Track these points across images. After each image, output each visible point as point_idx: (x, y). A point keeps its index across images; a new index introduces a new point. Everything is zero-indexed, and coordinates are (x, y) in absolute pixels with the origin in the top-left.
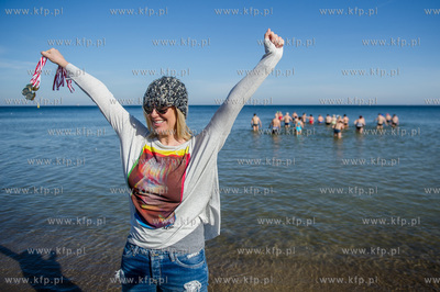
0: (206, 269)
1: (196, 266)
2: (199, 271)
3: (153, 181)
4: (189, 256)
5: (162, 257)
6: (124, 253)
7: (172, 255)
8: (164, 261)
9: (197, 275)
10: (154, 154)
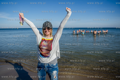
0: (58, 68)
1: (56, 67)
2: (56, 68)
3: (45, 46)
4: (54, 65)
5: (47, 65)
6: (38, 64)
7: (50, 65)
8: (48, 66)
9: (56, 69)
10: (45, 40)
